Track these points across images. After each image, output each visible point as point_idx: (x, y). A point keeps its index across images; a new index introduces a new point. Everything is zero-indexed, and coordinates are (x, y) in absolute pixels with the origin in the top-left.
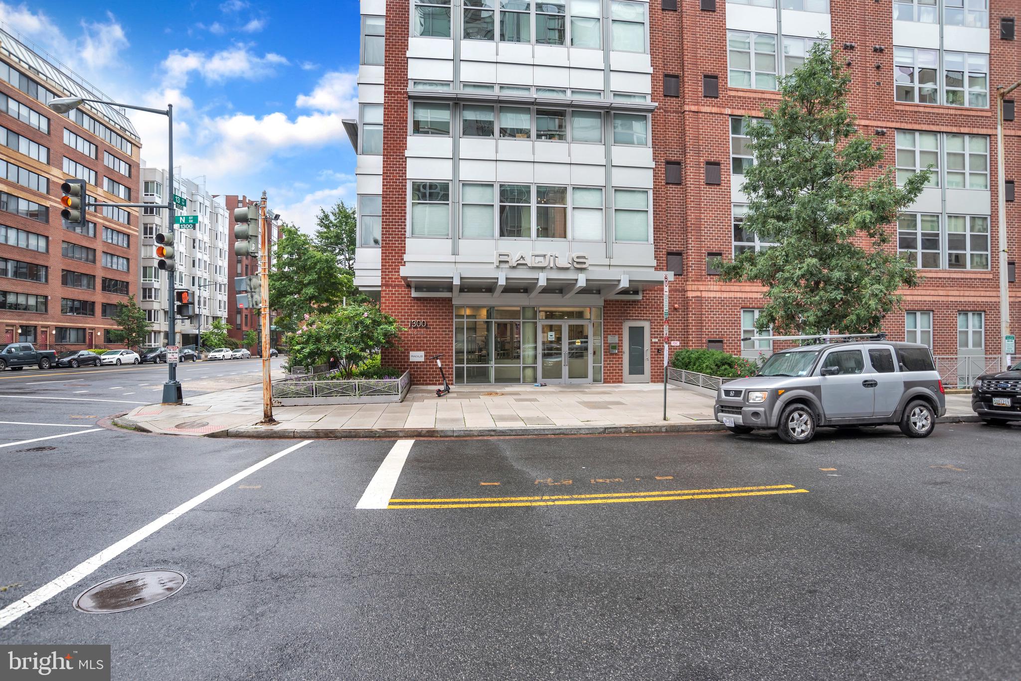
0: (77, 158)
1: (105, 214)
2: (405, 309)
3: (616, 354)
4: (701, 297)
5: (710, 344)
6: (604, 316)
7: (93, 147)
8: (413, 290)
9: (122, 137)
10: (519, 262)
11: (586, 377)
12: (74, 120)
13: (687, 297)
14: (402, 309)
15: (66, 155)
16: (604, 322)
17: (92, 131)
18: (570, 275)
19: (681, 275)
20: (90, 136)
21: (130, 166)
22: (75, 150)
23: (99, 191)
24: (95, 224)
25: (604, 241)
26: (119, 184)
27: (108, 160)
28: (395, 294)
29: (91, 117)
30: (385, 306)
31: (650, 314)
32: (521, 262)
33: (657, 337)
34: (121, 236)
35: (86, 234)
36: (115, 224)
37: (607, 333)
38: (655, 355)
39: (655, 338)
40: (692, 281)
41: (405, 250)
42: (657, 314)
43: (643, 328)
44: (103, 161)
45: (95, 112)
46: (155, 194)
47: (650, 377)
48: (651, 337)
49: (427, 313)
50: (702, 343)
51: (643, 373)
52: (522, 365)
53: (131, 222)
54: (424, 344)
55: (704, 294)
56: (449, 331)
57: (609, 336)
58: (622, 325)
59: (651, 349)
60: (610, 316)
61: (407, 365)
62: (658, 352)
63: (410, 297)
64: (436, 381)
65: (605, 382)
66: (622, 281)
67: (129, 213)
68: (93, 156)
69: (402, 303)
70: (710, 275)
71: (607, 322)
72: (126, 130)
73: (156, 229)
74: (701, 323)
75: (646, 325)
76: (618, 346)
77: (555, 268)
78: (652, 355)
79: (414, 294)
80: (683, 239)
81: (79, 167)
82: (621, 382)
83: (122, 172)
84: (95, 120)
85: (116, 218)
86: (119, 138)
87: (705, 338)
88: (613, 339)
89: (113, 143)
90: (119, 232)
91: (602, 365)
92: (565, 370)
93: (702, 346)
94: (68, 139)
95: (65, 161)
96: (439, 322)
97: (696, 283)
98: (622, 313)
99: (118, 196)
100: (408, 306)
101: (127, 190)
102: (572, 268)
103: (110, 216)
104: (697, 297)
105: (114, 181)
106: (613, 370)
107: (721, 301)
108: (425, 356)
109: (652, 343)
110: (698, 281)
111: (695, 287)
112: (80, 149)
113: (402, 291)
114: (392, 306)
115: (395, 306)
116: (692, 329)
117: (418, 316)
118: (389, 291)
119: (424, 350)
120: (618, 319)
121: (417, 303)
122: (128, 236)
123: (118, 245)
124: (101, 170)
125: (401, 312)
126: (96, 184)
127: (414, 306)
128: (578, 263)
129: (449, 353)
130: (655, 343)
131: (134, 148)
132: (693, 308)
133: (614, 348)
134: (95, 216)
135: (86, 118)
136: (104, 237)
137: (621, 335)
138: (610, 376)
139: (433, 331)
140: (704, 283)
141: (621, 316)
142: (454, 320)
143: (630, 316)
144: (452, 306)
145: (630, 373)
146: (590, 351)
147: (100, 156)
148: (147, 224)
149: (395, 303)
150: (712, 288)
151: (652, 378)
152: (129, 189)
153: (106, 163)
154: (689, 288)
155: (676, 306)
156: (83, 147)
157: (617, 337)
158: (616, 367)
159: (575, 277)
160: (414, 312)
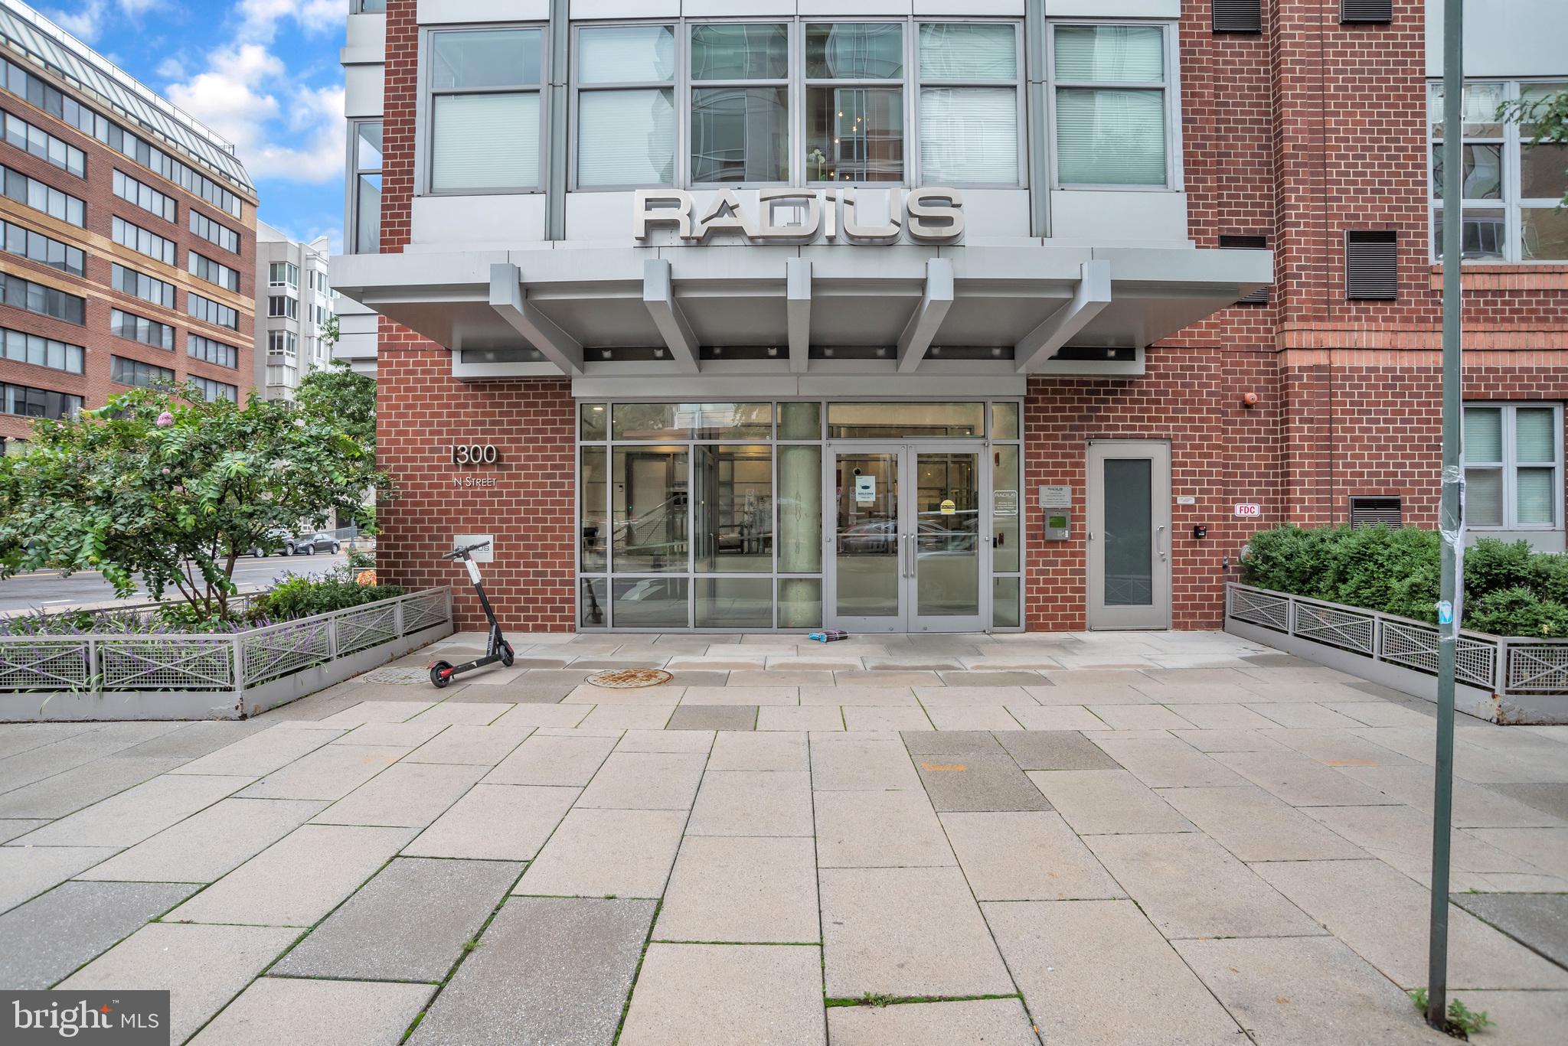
0: (139, 220)
1: (192, 312)
2: (440, 415)
3: (1064, 542)
4: (1329, 368)
5: (1358, 512)
6: (1028, 428)
7: (170, 204)
8: (456, 357)
9: (223, 187)
10: (717, 222)
11: (972, 609)
12: (133, 156)
13: (1285, 370)
14: (433, 415)
15: (118, 213)
16: (1028, 447)
17: (167, 175)
18: (900, 266)
19: (1264, 304)
20: (164, 184)
21: (239, 235)
22: (135, 207)
23: (181, 274)
24: (174, 329)
25: (1023, 183)
26: (218, 264)
27: (197, 225)
28: (413, 372)
29: (164, 153)
30: (389, 407)
31: (1167, 419)
32: (726, 221)
33: (1192, 492)
34: (221, 349)
35: (158, 346)
36: (211, 328)
37: (1036, 477)
38: (1186, 544)
39: (1185, 492)
40: (1301, 318)
41: (409, 232)
42: (1191, 420)
43: (1148, 462)
44: (188, 225)
45: (173, 144)
46: (287, 283)
47: (1170, 612)
48: (1174, 491)
49: (501, 423)
50: (1332, 509)
51: (1149, 600)
52: (775, 576)
53: (241, 326)
54: (492, 512)
55: (1339, 360)
56: (563, 476)
57: (1043, 489)
58: (1082, 456)
59: (1174, 527)
60: (1045, 428)
61: (448, 573)
62: (1196, 535)
63: (451, 380)
64: (527, 618)
65: (1030, 628)
66: (1085, 285)
67: (237, 312)
68: (170, 216)
69: (432, 398)
70: (1357, 300)
71: (1037, 446)
72: (230, 177)
73: (289, 339)
74: (1329, 448)
75: (1158, 454)
76: (1071, 518)
77: (842, 240)
78: (1175, 544)
79: (461, 369)
80: (1270, 197)
81: (144, 236)
82: (1081, 627)
83: (224, 244)
84: (172, 157)
85: (212, 319)
86: (218, 190)
87: (1344, 492)
88: (1055, 497)
89: (207, 196)
90: (217, 343)
91: (1023, 575)
92: (908, 590)
93: (1332, 518)
94: (122, 187)
95: (117, 225)
96: (535, 449)
97: (1313, 325)
98: (1081, 419)
99: (217, 285)
100: (448, 406)
101: (234, 275)
102: (905, 240)
103: (202, 316)
104: (1318, 368)
105: (208, 259)
106: (1056, 590)
107: (1394, 380)
108: (497, 547)
109: (1175, 508)
110: (1321, 319)
111: (1308, 340)
112: (144, 204)
113: (433, 363)
114: (407, 407)
115: (413, 406)
116: (1302, 466)
117: (475, 432)
118: (399, 364)
119: (492, 530)
120: (1073, 437)
121: (475, 397)
122: (236, 349)
123: (216, 364)
124: (182, 239)
125: (431, 424)
126: (176, 264)
127: (465, 406)
128: (924, 221)
129: (562, 538)
130: (1186, 507)
131: (245, 206)
132: (1303, 403)
133: (1060, 523)
134: (174, 316)
135: (155, 156)
136: (191, 351)
137: (1078, 484)
138: (1045, 608)
139: (518, 476)
140: (1339, 325)
141: (1081, 428)
142: (578, 443)
143: (1108, 428)
144: (572, 403)
145: (1111, 599)
146: (986, 532)
147: (181, 217)
148: (274, 332)
149: (415, 398)
150: (1364, 340)
151: (1175, 616)
152: (238, 273)
153: (193, 229)
154: (1291, 340)
155: (1251, 396)
156: (151, 202)
157: (1067, 489)
158: (1064, 581)
159: (914, 272)
160: (466, 424)
